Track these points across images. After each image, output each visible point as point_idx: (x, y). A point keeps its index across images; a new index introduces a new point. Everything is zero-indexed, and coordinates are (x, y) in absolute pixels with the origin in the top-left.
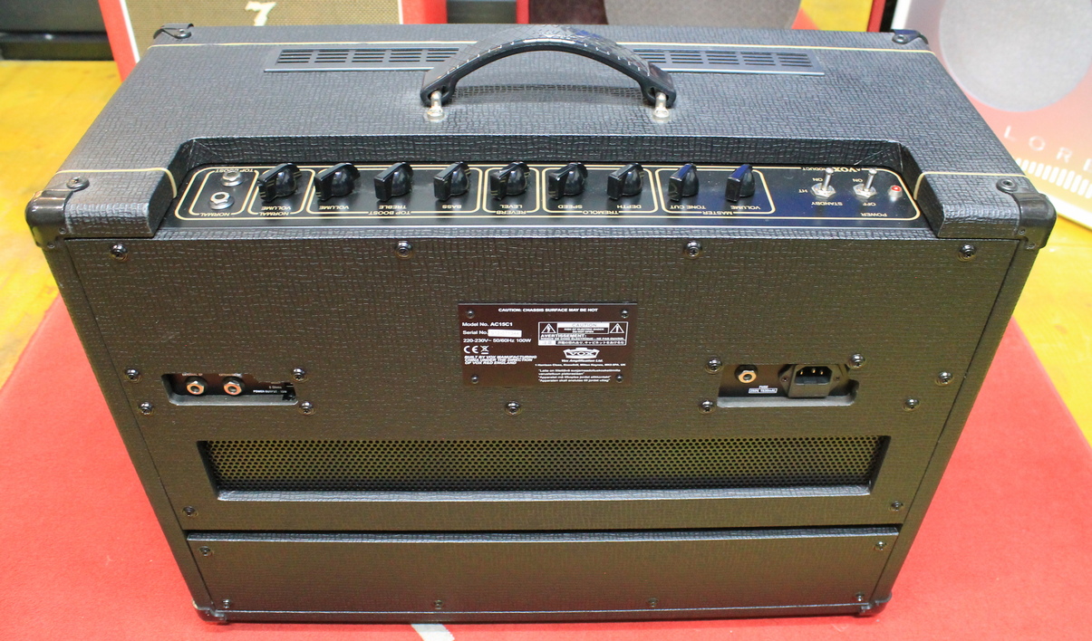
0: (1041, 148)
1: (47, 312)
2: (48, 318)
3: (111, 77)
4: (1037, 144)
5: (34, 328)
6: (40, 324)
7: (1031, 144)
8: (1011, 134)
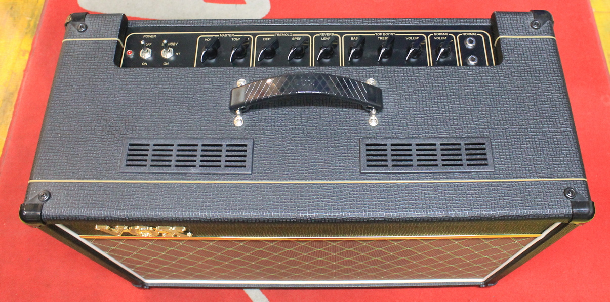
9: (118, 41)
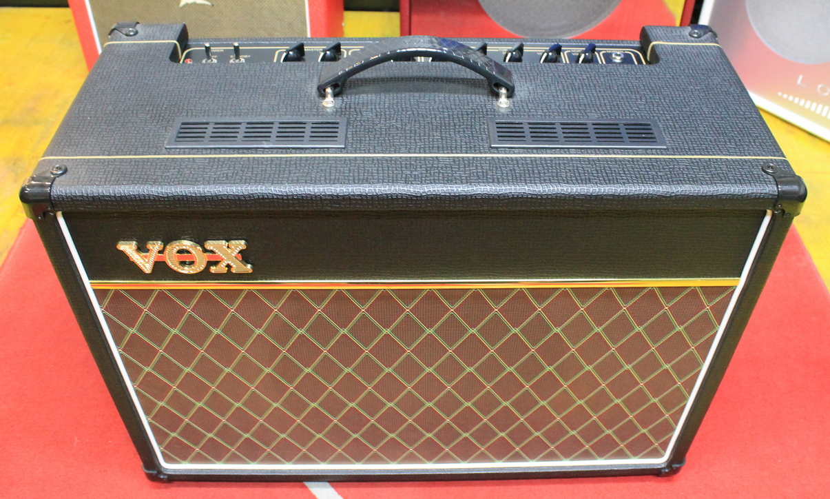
0: (827, 94)
1: (21, 229)
2: (22, 234)
3: (68, 22)
4: (824, 90)
5: (11, 243)
6: (17, 239)
7: (818, 90)
8: (802, 81)
9: (176, 44)
